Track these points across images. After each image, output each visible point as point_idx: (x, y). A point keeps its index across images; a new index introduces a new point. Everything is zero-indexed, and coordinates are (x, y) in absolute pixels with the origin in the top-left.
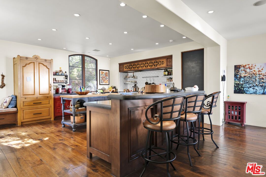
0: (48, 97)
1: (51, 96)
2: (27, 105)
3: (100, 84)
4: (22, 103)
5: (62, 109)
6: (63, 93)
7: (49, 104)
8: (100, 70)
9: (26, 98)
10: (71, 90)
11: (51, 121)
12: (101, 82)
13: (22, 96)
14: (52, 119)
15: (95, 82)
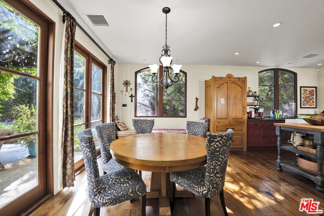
0: (240, 123)
1: (244, 122)
2: (220, 130)
3: (301, 107)
4: (216, 127)
5: (278, 143)
6: (256, 118)
7: (242, 131)
8: (301, 87)
9: (219, 123)
10: (262, 115)
11: (243, 151)
12: (302, 104)
13: (216, 120)
14: (245, 150)
15: (294, 104)
